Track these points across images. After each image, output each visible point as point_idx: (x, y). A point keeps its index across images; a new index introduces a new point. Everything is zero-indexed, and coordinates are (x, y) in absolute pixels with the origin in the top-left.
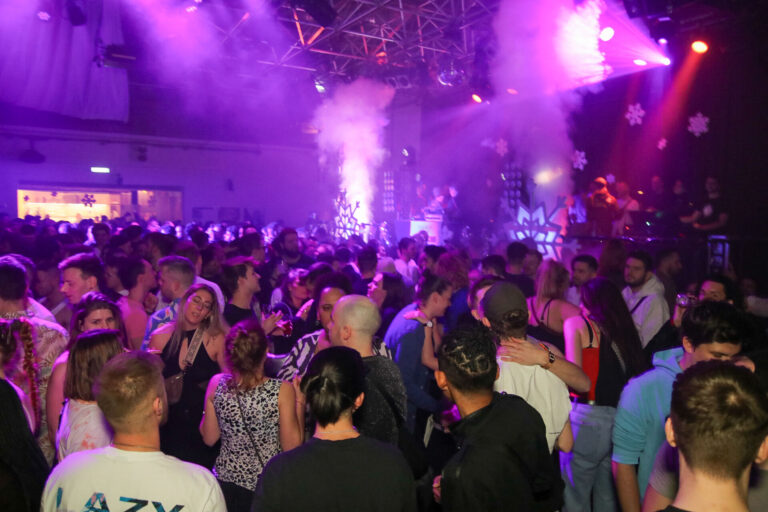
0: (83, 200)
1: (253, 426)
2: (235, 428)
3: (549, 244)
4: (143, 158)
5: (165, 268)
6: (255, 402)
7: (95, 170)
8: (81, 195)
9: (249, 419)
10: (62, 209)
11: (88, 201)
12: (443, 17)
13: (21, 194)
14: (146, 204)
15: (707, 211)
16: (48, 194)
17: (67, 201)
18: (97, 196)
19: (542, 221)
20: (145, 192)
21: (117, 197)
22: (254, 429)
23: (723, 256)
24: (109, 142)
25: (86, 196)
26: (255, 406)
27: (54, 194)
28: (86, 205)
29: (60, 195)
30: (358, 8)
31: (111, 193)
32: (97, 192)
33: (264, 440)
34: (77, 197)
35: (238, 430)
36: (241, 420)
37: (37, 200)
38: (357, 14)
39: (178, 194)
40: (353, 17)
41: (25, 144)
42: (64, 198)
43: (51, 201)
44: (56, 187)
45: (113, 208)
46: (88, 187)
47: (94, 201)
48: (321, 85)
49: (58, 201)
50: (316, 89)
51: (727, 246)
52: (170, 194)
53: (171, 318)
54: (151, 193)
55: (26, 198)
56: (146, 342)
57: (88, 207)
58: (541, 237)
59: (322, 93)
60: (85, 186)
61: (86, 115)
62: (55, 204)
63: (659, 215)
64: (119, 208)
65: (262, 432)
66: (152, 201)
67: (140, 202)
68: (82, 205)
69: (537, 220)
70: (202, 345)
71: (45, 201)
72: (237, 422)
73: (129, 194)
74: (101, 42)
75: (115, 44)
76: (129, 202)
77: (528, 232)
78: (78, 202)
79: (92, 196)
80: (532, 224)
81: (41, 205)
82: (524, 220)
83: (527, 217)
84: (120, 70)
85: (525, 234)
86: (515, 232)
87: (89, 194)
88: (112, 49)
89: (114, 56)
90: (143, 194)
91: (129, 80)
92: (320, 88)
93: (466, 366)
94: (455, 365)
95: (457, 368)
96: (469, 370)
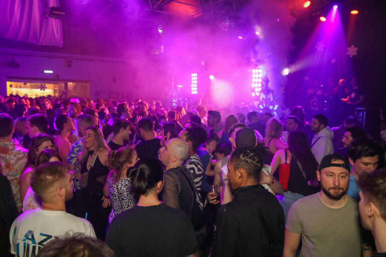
0: (40, 87)
1: (122, 197)
3: (275, 111)
4: (69, 66)
6: (123, 186)
7: (46, 72)
8: (39, 84)
10: (29, 92)
11: (43, 88)
13: (8, 83)
14: (72, 89)
15: (353, 95)
16: (22, 84)
17: (32, 87)
18: (47, 85)
19: (272, 100)
20: (71, 83)
21: (58, 85)
22: (123, 199)
23: (362, 118)
24: (52, 57)
25: (42, 85)
26: (123, 188)
27: (25, 84)
28: (41, 90)
29: (28, 84)
31: (54, 83)
32: (47, 83)
33: (128, 205)
34: (37, 86)
35: (116, 199)
37: (17, 87)
39: (88, 85)
41: (10, 58)
42: (30, 86)
43: (23, 88)
44: (26, 81)
45: (55, 91)
46: (42, 80)
47: (46, 88)
48: (160, 29)
49: (27, 88)
50: (158, 31)
51: (365, 113)
52: (84, 84)
54: (75, 84)
55: (11, 86)
57: (43, 91)
58: (271, 107)
59: (161, 34)
60: (40, 80)
61: (43, 41)
64: (58, 91)
65: (127, 201)
66: (75, 88)
67: (69, 89)
68: (39, 90)
69: (270, 99)
70: (98, 157)
71: (20, 87)
72: (115, 195)
73: (64, 84)
74: (48, 5)
75: (55, 6)
76: (64, 87)
77: (264, 105)
78: (37, 88)
79: (45, 85)
80: (267, 101)
81: (19, 90)
82: (263, 99)
83: (265, 97)
84: (58, 20)
85: (263, 106)
86: (258, 105)
87: (43, 84)
88: (53, 9)
89: (54, 12)
90: (70, 84)
91: (63, 26)
92: (160, 31)
93: (257, 162)
94: (252, 163)
95: (253, 164)
96: (258, 164)
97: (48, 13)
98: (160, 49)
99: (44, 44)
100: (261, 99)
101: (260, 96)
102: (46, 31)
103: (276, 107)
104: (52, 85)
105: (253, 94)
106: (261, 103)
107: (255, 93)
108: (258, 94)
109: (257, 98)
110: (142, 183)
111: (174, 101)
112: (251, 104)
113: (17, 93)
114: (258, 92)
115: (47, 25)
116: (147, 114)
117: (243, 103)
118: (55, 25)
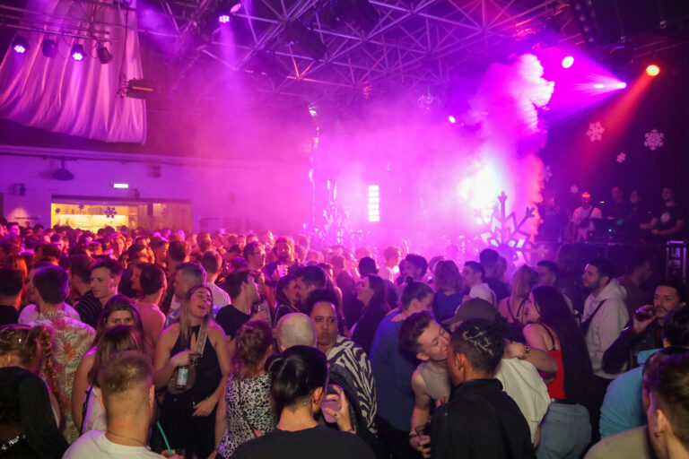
0: (106, 212)
3: (519, 249)
4: (157, 175)
6: (250, 390)
7: (117, 186)
8: (104, 207)
9: (244, 403)
10: (88, 220)
11: (111, 213)
12: (420, 49)
13: (54, 207)
14: (160, 215)
15: (665, 217)
16: (76, 207)
17: (92, 212)
18: (118, 208)
19: (513, 230)
20: (159, 205)
21: (135, 209)
23: (681, 258)
24: (129, 161)
25: (109, 208)
26: (249, 393)
27: (81, 207)
28: (108, 216)
29: (87, 207)
30: (344, 43)
31: (130, 205)
32: (119, 205)
34: (101, 209)
37: (67, 212)
38: (344, 48)
39: (187, 207)
40: (341, 50)
41: (58, 165)
42: (89, 209)
43: (78, 213)
44: (83, 201)
45: (131, 219)
46: (109, 200)
47: (116, 213)
48: (313, 110)
49: (85, 213)
50: (309, 114)
51: (685, 249)
52: (181, 206)
54: (164, 206)
55: (58, 211)
57: (110, 219)
58: (512, 243)
59: (315, 117)
60: (105, 200)
61: (112, 136)
62: (81, 215)
63: (620, 222)
64: (136, 219)
66: (165, 213)
67: (155, 214)
68: (105, 216)
69: (509, 229)
71: (73, 213)
73: (146, 206)
74: (125, 77)
75: (137, 78)
76: (146, 214)
77: (500, 240)
78: (101, 213)
79: (114, 209)
80: (504, 230)
81: (70, 216)
82: (497, 228)
83: (500, 226)
84: (140, 100)
85: (497, 241)
86: (489, 239)
87: (111, 207)
88: (133, 82)
89: (134, 88)
90: (157, 207)
91: (147, 108)
92: (313, 113)
93: (489, 347)
94: (479, 347)
95: (481, 349)
96: (490, 352)
97: (126, 90)
98: (313, 143)
99: (115, 140)
100: (493, 230)
101: (490, 224)
102: (119, 117)
103: (521, 243)
104: (126, 209)
105: (479, 221)
106: (494, 237)
107: (482, 219)
108: (487, 221)
109: (487, 229)
111: (339, 234)
112: (477, 238)
113: (67, 223)
114: (488, 216)
115: (122, 108)
116: (293, 259)
117: (461, 237)
118: (134, 108)
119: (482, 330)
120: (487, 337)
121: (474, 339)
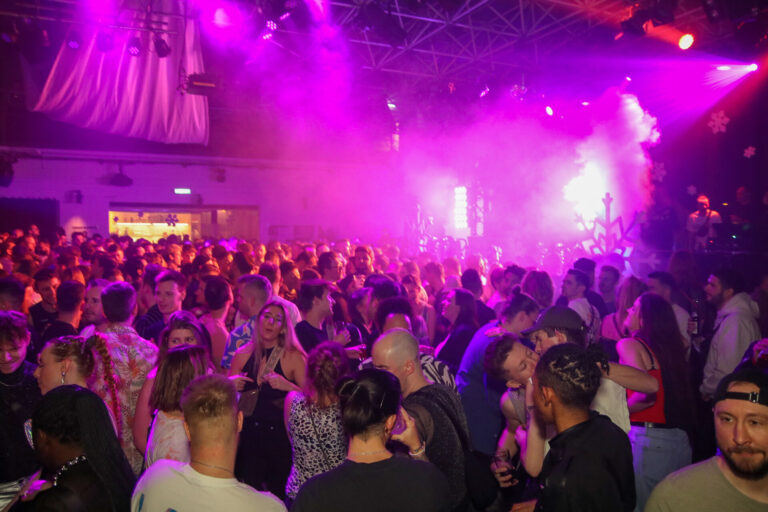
0: (167, 220)
1: (328, 442)
2: (309, 444)
3: (627, 259)
4: (221, 179)
5: (244, 285)
6: (330, 420)
7: (178, 191)
8: (165, 215)
9: (325, 435)
10: (146, 229)
11: (172, 221)
12: (514, 32)
13: (112, 215)
14: (225, 223)
16: (135, 215)
17: (152, 220)
18: (180, 216)
19: (619, 236)
20: (224, 211)
21: (198, 216)
22: (328, 446)
24: (190, 164)
25: (170, 216)
26: (330, 423)
27: (141, 215)
28: (169, 225)
29: (146, 215)
30: (427, 26)
31: (192, 212)
32: (180, 212)
33: (339, 457)
34: (161, 216)
35: (312, 447)
36: (315, 437)
37: (125, 221)
38: (426, 33)
39: (255, 213)
40: (423, 36)
41: (115, 169)
42: (149, 218)
43: (138, 221)
44: (142, 209)
45: (194, 227)
46: (169, 207)
47: (177, 221)
48: (392, 103)
49: (144, 221)
50: (388, 107)
52: (248, 213)
53: (249, 334)
54: (230, 213)
55: (116, 219)
56: (226, 358)
57: (172, 227)
58: (618, 252)
59: (394, 111)
60: (165, 207)
61: (172, 137)
62: (142, 224)
63: (746, 227)
64: (199, 227)
65: (337, 449)
66: (230, 220)
67: (219, 221)
68: (166, 224)
69: (615, 235)
70: (279, 362)
71: (132, 221)
72: (311, 439)
73: (209, 214)
74: (185, 71)
75: (197, 73)
76: (209, 221)
77: (604, 248)
78: (161, 221)
79: (175, 216)
80: (609, 238)
81: (129, 225)
82: (601, 235)
83: (604, 232)
84: (201, 97)
85: (601, 249)
86: (591, 248)
87: (173, 214)
88: (194, 77)
89: (196, 84)
90: (222, 213)
91: (209, 106)
92: (391, 106)
93: (581, 381)
94: (569, 380)
95: (571, 383)
96: (583, 385)
97: (185, 86)
98: (392, 141)
99: (175, 141)
100: (596, 237)
101: (593, 230)
102: (179, 116)
103: (627, 253)
104: (188, 216)
105: (581, 227)
106: (598, 244)
107: (584, 225)
108: (590, 226)
109: (589, 235)
110: (362, 412)
111: (422, 242)
112: (577, 245)
113: (126, 232)
114: (591, 222)
115: (182, 107)
117: (560, 245)
118: (195, 107)
119: (571, 360)
120: (579, 369)
121: (563, 371)
